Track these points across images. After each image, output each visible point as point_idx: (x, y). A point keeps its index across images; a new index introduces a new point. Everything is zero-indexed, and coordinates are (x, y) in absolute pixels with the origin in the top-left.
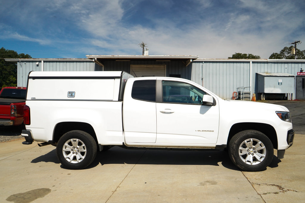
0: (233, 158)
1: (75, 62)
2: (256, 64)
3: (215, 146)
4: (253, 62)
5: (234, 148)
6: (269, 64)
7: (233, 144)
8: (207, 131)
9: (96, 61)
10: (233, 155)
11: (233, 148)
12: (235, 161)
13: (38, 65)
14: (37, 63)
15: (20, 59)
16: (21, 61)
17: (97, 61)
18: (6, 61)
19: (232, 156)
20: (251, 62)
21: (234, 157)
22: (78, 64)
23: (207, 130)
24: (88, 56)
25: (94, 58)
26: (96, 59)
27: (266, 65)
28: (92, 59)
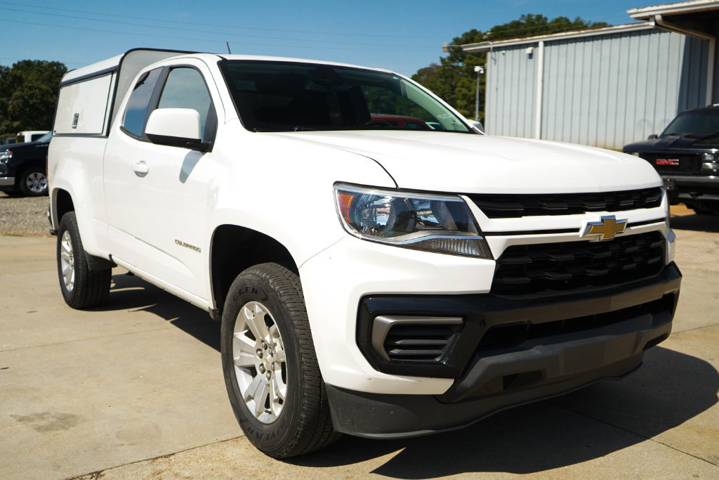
1: (625, 36)
9: (661, 23)
13: (531, 56)
14: (529, 50)
15: (491, 43)
16: (494, 48)
17: (665, 25)
18: (466, 51)
22: (635, 39)
24: (634, 10)
25: (653, 16)
26: (658, 18)
28: (647, 19)
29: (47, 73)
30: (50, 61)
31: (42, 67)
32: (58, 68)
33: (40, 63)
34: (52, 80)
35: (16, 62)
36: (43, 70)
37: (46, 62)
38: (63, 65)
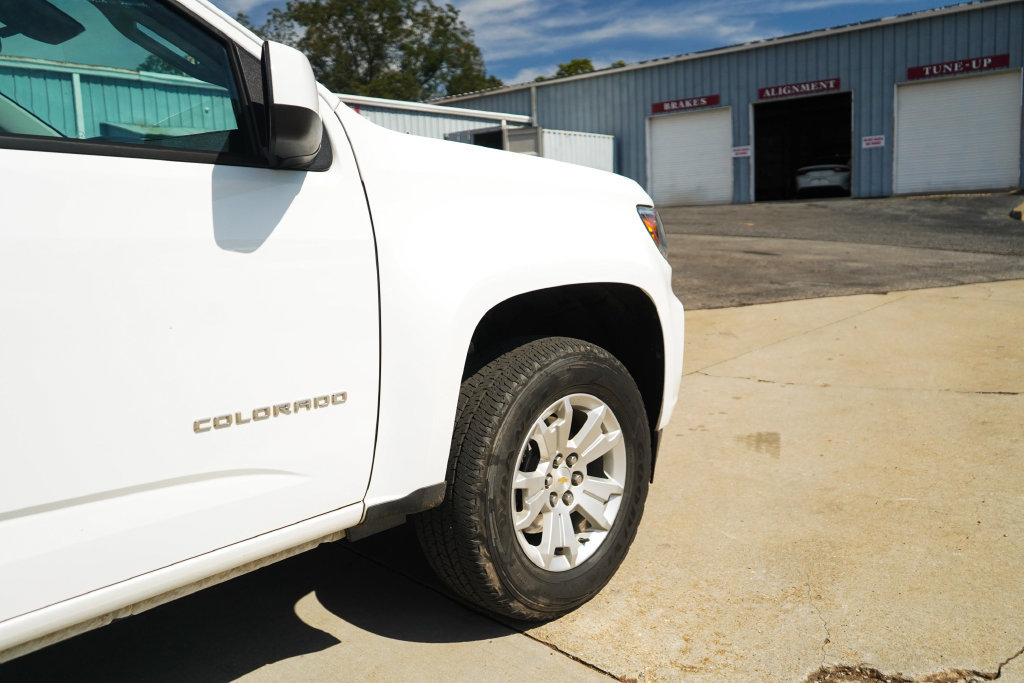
0: (489, 567)
2: (96, 88)
3: (352, 516)
4: (84, 78)
5: (491, 496)
6: (149, 92)
7: (481, 463)
8: (298, 406)
10: (487, 542)
11: (483, 496)
12: (497, 585)
19: (483, 551)
20: (76, 78)
21: (491, 559)
23: (291, 399)
27: (136, 92)
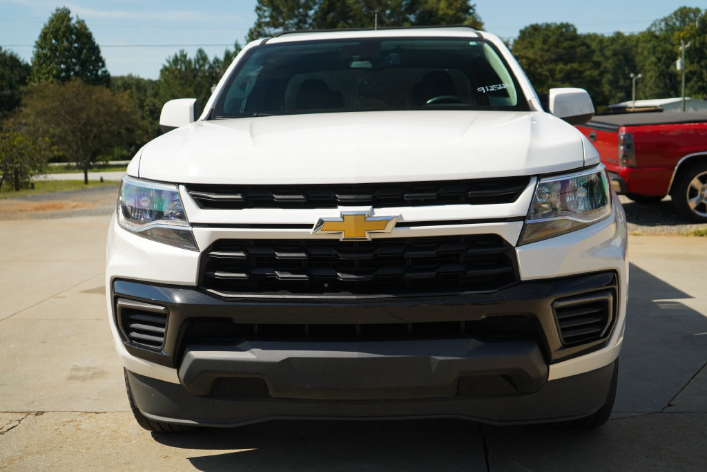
29: (554, 37)
30: (558, 23)
31: (549, 31)
32: (567, 30)
33: (548, 26)
34: (560, 45)
35: (523, 28)
36: (550, 34)
37: (555, 24)
38: (572, 26)
